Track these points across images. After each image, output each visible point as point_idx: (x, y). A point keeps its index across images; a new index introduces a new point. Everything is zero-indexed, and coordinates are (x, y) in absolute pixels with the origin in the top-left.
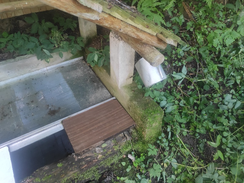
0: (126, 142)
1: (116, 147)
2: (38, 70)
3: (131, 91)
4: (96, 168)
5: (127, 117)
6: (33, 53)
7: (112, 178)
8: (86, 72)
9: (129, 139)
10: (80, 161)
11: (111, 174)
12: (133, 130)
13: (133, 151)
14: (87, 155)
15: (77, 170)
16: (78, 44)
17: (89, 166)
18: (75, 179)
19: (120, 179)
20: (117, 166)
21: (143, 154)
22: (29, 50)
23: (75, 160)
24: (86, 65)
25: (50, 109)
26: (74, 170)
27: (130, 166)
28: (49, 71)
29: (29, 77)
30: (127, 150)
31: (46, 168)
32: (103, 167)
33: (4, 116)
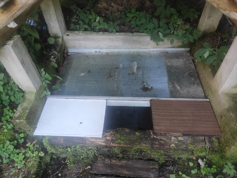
0: (203, 147)
1: (192, 146)
2: (146, 48)
3: (232, 101)
4: (164, 154)
5: (215, 124)
6: (149, 32)
7: (174, 170)
8: (187, 64)
9: (208, 145)
10: (154, 139)
11: (175, 166)
12: (216, 139)
13: (205, 158)
14: (163, 138)
15: (149, 145)
16: (193, 36)
17: (159, 148)
18: (143, 151)
19: (182, 175)
20: (183, 163)
21: (215, 166)
22: (146, 29)
23: (151, 136)
24: (190, 57)
25: (145, 85)
26: (147, 144)
27: (196, 170)
28: (154, 52)
29: (137, 52)
30: (201, 154)
31: (127, 130)
32: (170, 155)
33: (110, 76)
